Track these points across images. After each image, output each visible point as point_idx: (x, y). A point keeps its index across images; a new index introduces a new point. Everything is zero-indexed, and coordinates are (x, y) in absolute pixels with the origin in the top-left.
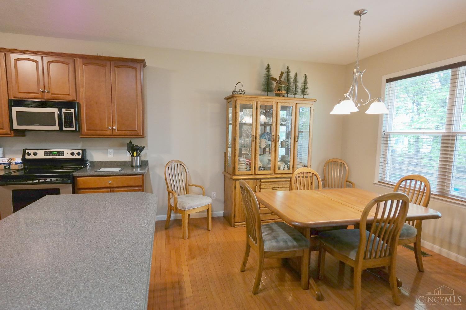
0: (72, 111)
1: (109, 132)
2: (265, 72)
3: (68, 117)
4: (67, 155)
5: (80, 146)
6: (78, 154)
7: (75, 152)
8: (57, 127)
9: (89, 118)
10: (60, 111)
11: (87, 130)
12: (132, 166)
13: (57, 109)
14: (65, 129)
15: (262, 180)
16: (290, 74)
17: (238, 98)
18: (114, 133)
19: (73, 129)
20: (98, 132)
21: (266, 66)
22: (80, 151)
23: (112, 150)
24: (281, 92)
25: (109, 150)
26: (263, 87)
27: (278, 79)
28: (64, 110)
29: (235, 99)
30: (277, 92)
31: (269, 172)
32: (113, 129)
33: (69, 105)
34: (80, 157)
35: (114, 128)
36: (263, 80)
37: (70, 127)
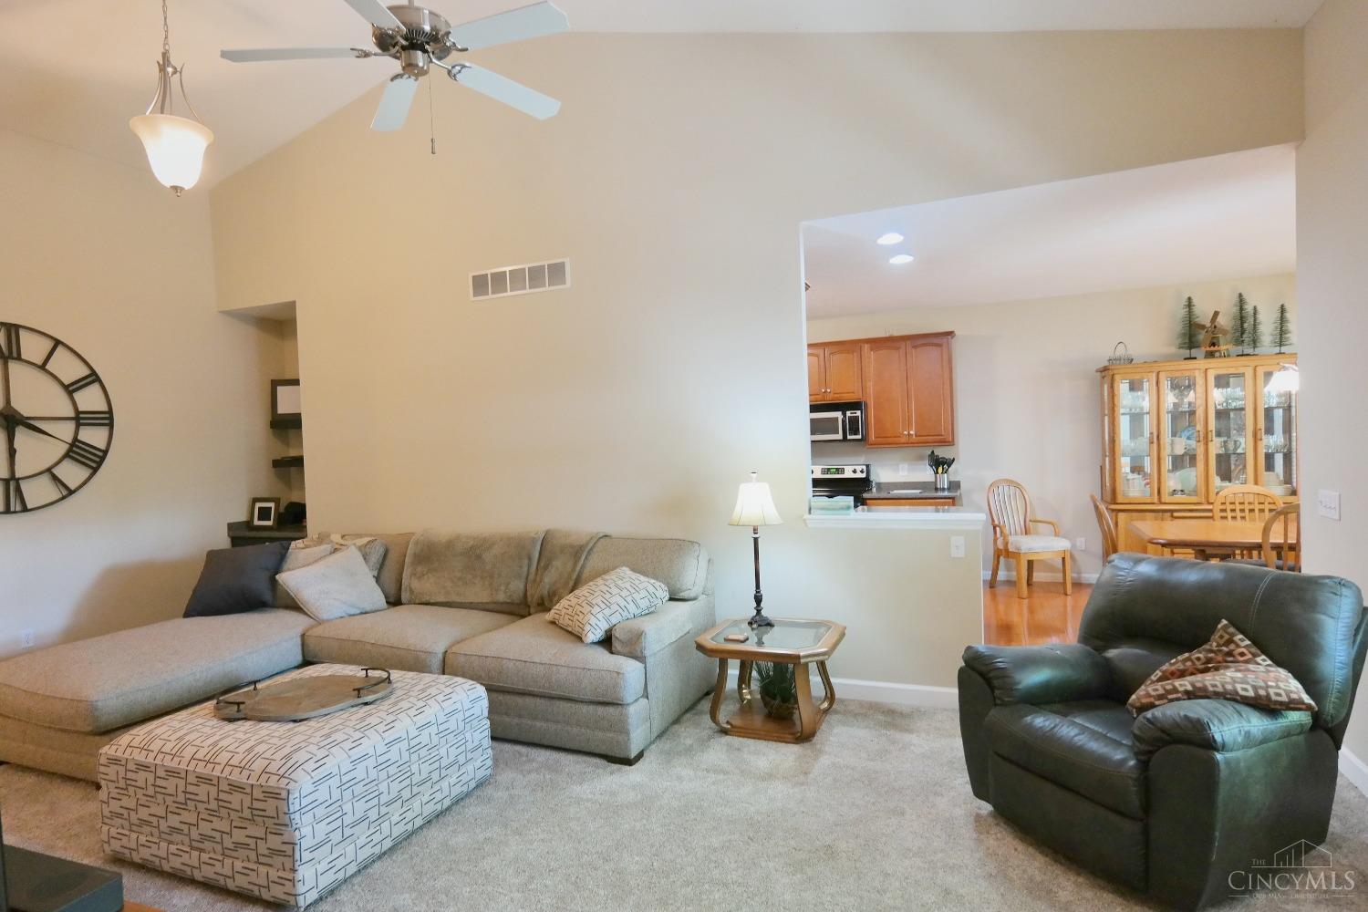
0: (858, 413)
1: (903, 440)
2: (1182, 312)
3: (854, 421)
4: (848, 474)
5: (862, 460)
6: (862, 472)
7: (859, 468)
8: (840, 436)
9: (878, 420)
10: (844, 415)
11: (875, 437)
12: (936, 489)
13: (840, 413)
14: (849, 437)
15: (1175, 514)
16: (1246, 307)
17: (1115, 372)
18: (911, 440)
19: (859, 437)
20: (890, 440)
21: (1184, 302)
22: (864, 467)
23: (906, 466)
24: (1216, 348)
25: (901, 466)
26: (1179, 341)
27: (1208, 325)
28: (848, 413)
29: (1111, 373)
30: (1208, 349)
31: (1194, 499)
32: (909, 434)
33: (856, 405)
34: (864, 475)
35: (911, 432)
36: (1178, 327)
37: (855, 434)
